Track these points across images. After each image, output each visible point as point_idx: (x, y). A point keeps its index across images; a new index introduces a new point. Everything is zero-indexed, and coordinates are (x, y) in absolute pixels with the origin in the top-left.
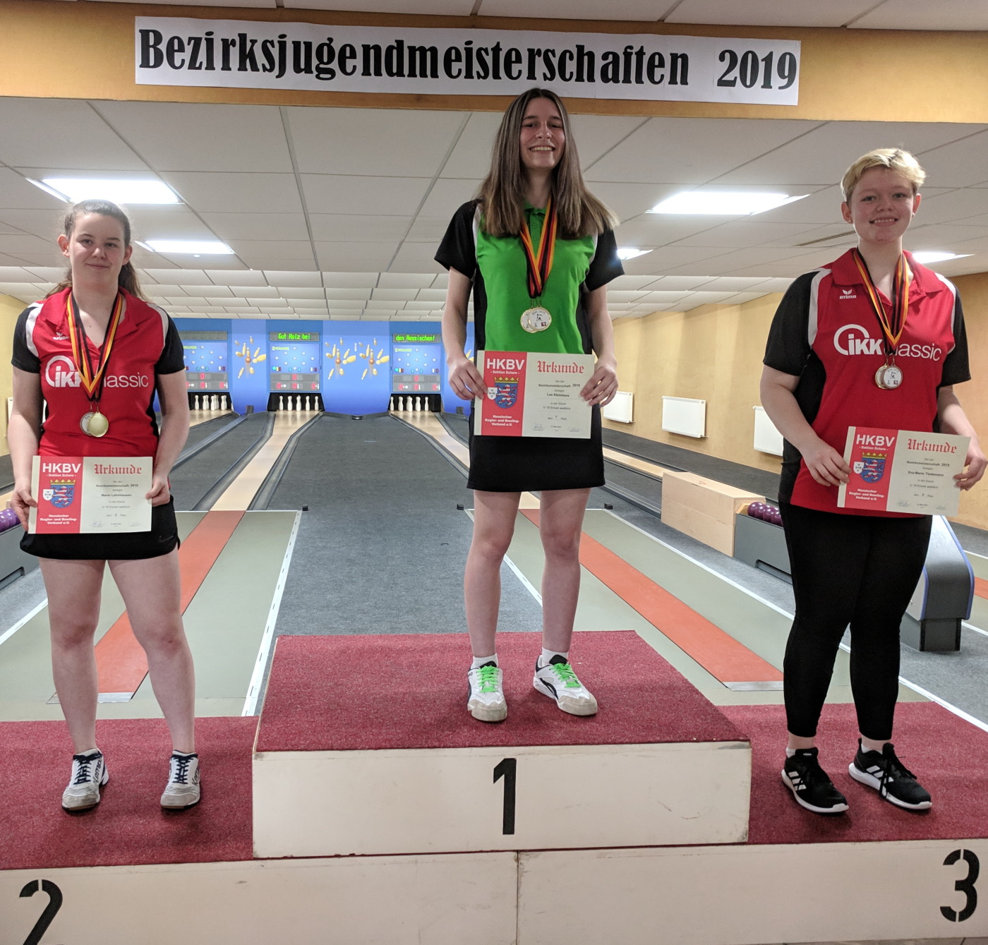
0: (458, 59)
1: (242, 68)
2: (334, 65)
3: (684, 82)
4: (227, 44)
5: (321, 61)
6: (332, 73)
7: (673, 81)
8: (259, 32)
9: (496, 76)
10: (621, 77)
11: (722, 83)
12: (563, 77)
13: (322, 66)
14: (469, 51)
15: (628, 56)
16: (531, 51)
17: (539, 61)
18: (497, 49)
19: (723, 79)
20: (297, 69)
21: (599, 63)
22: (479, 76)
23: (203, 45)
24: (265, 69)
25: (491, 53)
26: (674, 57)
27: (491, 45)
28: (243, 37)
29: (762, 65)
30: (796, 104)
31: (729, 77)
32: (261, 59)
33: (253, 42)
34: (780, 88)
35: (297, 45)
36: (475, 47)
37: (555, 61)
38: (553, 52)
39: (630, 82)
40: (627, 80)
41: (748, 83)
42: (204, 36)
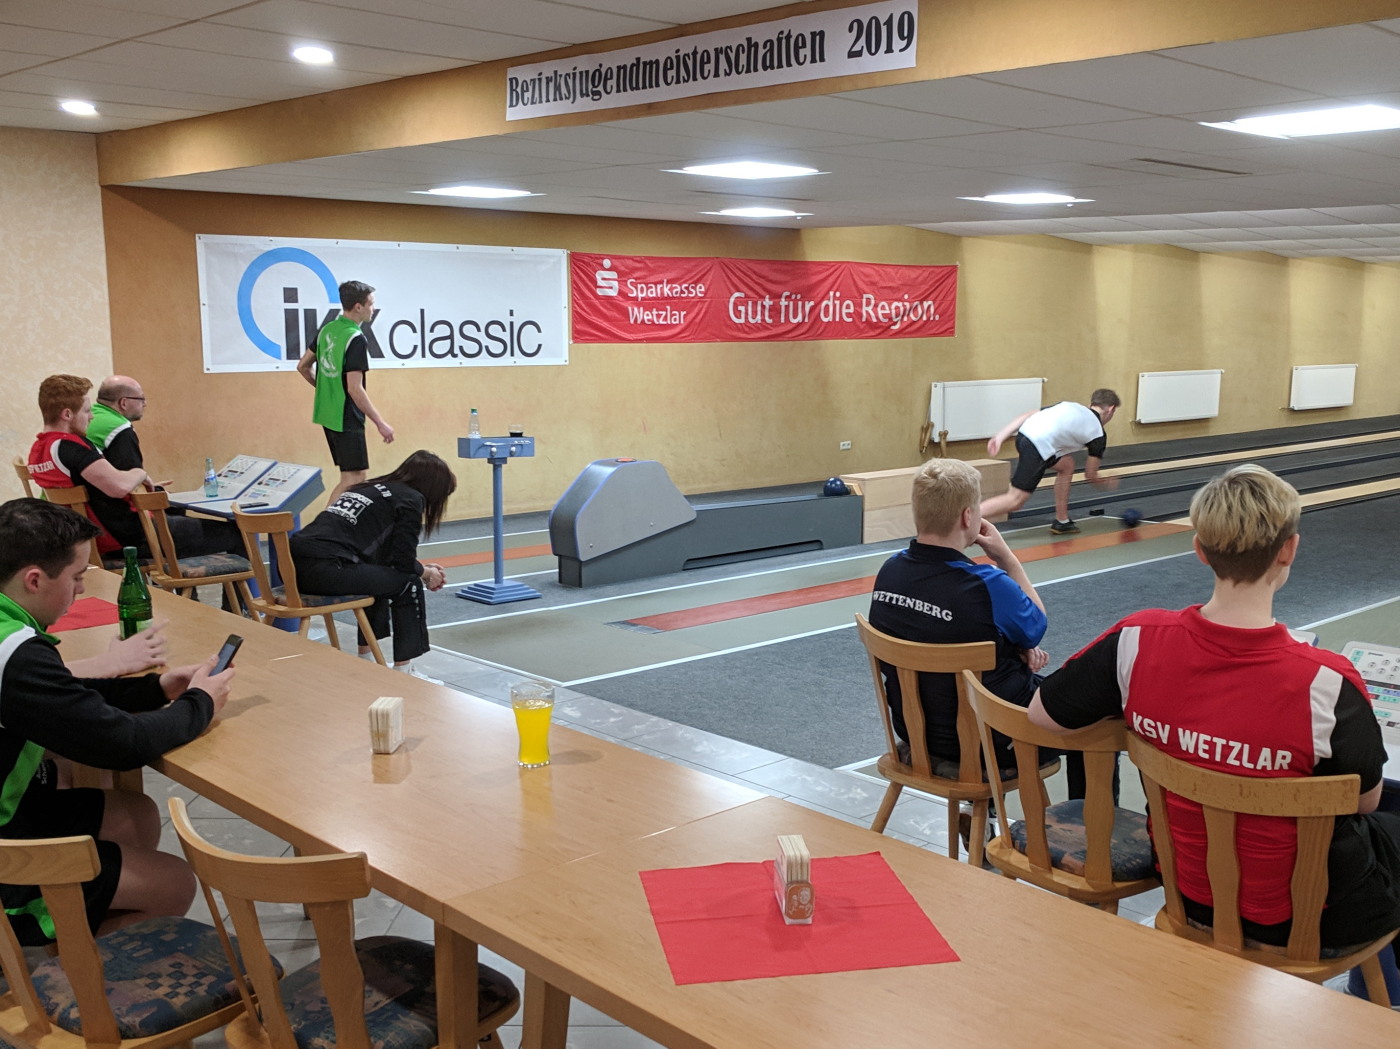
0: (672, 68)
1: (555, 100)
2: (600, 88)
3: (822, 59)
4: (548, 80)
5: (594, 86)
6: (599, 93)
7: (813, 61)
8: (564, 67)
9: (695, 79)
10: (776, 64)
11: (852, 54)
12: (738, 73)
13: (594, 89)
14: (678, 57)
15: (779, 40)
16: (718, 51)
17: (722, 57)
18: (695, 53)
19: (854, 49)
20: (582, 95)
21: (761, 52)
22: (685, 81)
23: (537, 82)
24: (566, 98)
25: (691, 57)
26: (813, 34)
27: (690, 51)
28: (556, 72)
29: (884, 29)
30: (915, 65)
31: (857, 48)
32: (564, 90)
33: (561, 76)
34: (901, 50)
35: (581, 73)
36: (681, 54)
37: (732, 56)
38: (730, 48)
39: (782, 67)
40: (780, 66)
41: (873, 51)
42: (537, 77)
